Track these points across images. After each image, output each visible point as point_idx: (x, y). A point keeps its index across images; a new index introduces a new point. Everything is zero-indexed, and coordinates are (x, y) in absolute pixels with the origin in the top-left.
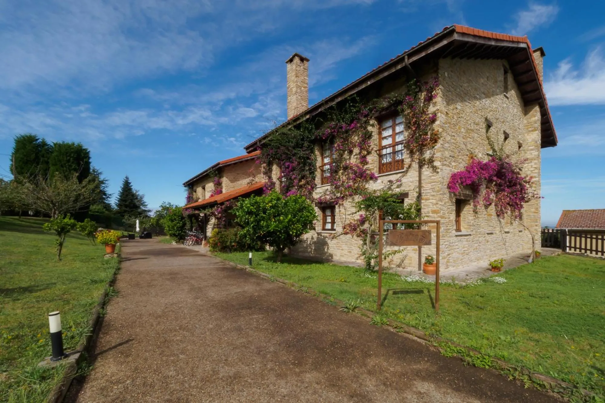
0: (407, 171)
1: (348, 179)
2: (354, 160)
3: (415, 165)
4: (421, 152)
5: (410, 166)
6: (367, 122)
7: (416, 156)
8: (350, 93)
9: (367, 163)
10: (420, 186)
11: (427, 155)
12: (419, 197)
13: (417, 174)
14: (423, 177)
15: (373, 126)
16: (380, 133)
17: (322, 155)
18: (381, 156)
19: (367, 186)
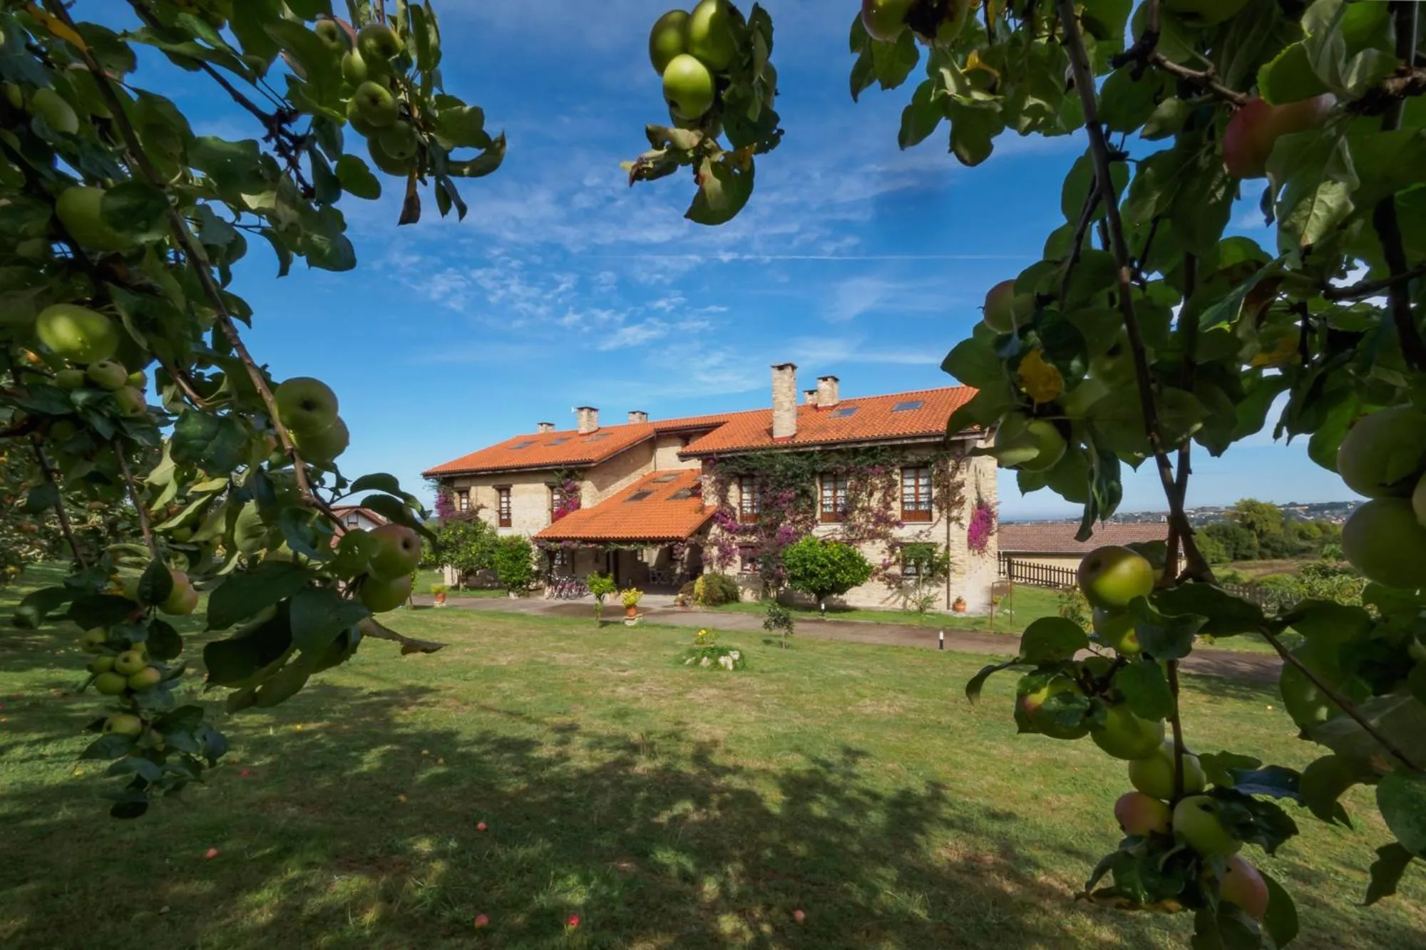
0: (936, 524)
1: (868, 521)
2: (875, 502)
3: (944, 521)
4: (949, 511)
5: (939, 520)
6: (892, 471)
7: (944, 512)
8: (882, 443)
9: (892, 509)
10: (948, 538)
11: (955, 513)
12: (948, 548)
13: (945, 527)
14: (951, 531)
15: (897, 474)
16: (902, 482)
17: (822, 486)
18: (903, 503)
19: (891, 531)
